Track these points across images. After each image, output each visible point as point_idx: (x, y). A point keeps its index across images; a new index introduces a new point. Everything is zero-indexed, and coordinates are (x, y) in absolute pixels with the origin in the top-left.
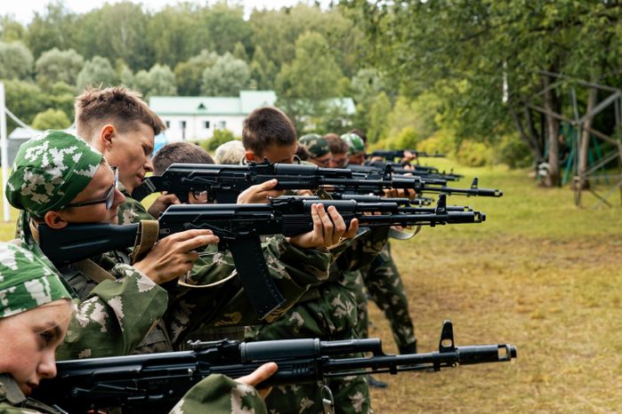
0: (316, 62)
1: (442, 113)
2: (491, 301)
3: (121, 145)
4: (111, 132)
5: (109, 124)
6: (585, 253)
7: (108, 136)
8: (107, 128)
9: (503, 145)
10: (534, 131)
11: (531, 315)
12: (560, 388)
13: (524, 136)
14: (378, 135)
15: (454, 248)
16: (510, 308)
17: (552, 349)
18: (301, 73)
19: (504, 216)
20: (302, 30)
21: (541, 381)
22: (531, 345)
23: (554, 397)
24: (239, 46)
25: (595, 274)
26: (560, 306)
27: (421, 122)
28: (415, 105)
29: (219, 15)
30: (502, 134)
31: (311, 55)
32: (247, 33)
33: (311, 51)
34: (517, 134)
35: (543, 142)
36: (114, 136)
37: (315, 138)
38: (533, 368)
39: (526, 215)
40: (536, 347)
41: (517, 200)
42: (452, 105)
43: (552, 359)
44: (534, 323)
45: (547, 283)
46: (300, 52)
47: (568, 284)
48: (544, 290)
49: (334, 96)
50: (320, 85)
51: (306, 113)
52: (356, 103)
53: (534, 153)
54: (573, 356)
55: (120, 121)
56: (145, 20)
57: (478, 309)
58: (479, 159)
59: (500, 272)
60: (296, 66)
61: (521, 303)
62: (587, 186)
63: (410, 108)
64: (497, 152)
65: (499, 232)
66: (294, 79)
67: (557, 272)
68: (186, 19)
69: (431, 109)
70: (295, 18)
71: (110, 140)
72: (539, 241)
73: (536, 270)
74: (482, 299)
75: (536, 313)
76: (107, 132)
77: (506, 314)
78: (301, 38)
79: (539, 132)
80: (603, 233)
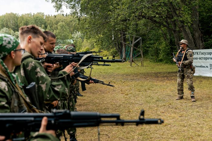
0: (63, 30)
1: (96, 43)
2: (114, 91)
3: (34, 42)
4: (31, 38)
5: (30, 35)
6: (135, 78)
7: (30, 39)
8: (30, 37)
9: (111, 51)
10: (119, 47)
11: (125, 94)
12: (135, 113)
13: (117, 49)
14: (79, 49)
15: (102, 77)
16: (119, 92)
17: (131, 103)
18: (59, 33)
19: (113, 69)
20: (59, 22)
21: (130, 112)
22: (126, 102)
23: (134, 116)
24: (43, 26)
25: (139, 83)
26: (131, 92)
27: (90, 45)
28: (89, 41)
29: (37, 17)
30: (111, 48)
31: (62, 28)
32: (45, 22)
33: (62, 27)
34: (115, 48)
35: (121, 50)
36: (31, 39)
37: (72, 47)
38: (127, 108)
39: (119, 68)
40: (127, 103)
41: (116, 65)
42: (98, 41)
43: (132, 105)
44: (126, 96)
45: (127, 86)
46: (59, 27)
47: (133, 86)
48: (127, 88)
49: (68, 39)
50: (64, 36)
51: (61, 43)
52: (73, 40)
53: (119, 53)
54: (137, 105)
55: (33, 35)
56: (17, 18)
57: (111, 93)
58: (105, 55)
59: (115, 83)
60: (58, 31)
61: (122, 91)
62: (133, 61)
63: (87, 42)
64: (110, 53)
65: (113, 73)
66: (57, 34)
67: (129, 83)
68: (28, 18)
69: (93, 42)
70: (57, 18)
71: (30, 40)
72: (123, 75)
73: (124, 82)
74: (112, 90)
75: (126, 94)
76: (29, 38)
77: (118, 94)
78: (59, 24)
79: (120, 48)
80: (138, 73)
